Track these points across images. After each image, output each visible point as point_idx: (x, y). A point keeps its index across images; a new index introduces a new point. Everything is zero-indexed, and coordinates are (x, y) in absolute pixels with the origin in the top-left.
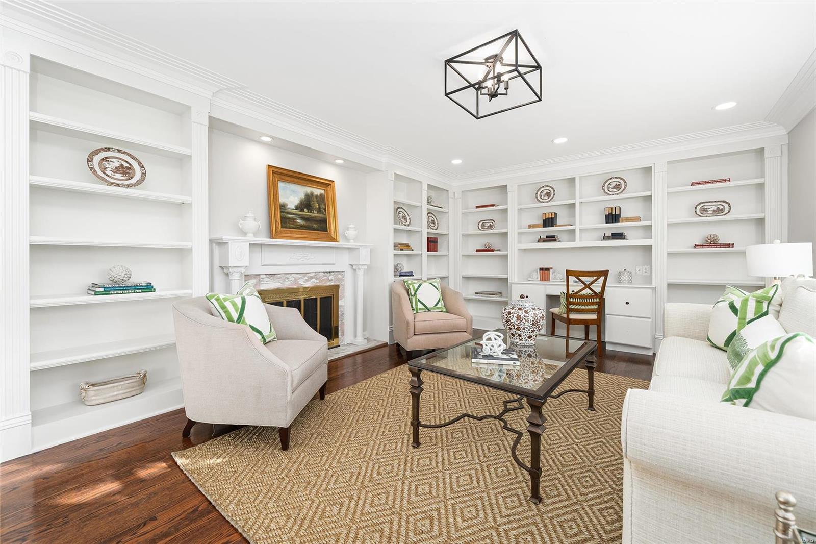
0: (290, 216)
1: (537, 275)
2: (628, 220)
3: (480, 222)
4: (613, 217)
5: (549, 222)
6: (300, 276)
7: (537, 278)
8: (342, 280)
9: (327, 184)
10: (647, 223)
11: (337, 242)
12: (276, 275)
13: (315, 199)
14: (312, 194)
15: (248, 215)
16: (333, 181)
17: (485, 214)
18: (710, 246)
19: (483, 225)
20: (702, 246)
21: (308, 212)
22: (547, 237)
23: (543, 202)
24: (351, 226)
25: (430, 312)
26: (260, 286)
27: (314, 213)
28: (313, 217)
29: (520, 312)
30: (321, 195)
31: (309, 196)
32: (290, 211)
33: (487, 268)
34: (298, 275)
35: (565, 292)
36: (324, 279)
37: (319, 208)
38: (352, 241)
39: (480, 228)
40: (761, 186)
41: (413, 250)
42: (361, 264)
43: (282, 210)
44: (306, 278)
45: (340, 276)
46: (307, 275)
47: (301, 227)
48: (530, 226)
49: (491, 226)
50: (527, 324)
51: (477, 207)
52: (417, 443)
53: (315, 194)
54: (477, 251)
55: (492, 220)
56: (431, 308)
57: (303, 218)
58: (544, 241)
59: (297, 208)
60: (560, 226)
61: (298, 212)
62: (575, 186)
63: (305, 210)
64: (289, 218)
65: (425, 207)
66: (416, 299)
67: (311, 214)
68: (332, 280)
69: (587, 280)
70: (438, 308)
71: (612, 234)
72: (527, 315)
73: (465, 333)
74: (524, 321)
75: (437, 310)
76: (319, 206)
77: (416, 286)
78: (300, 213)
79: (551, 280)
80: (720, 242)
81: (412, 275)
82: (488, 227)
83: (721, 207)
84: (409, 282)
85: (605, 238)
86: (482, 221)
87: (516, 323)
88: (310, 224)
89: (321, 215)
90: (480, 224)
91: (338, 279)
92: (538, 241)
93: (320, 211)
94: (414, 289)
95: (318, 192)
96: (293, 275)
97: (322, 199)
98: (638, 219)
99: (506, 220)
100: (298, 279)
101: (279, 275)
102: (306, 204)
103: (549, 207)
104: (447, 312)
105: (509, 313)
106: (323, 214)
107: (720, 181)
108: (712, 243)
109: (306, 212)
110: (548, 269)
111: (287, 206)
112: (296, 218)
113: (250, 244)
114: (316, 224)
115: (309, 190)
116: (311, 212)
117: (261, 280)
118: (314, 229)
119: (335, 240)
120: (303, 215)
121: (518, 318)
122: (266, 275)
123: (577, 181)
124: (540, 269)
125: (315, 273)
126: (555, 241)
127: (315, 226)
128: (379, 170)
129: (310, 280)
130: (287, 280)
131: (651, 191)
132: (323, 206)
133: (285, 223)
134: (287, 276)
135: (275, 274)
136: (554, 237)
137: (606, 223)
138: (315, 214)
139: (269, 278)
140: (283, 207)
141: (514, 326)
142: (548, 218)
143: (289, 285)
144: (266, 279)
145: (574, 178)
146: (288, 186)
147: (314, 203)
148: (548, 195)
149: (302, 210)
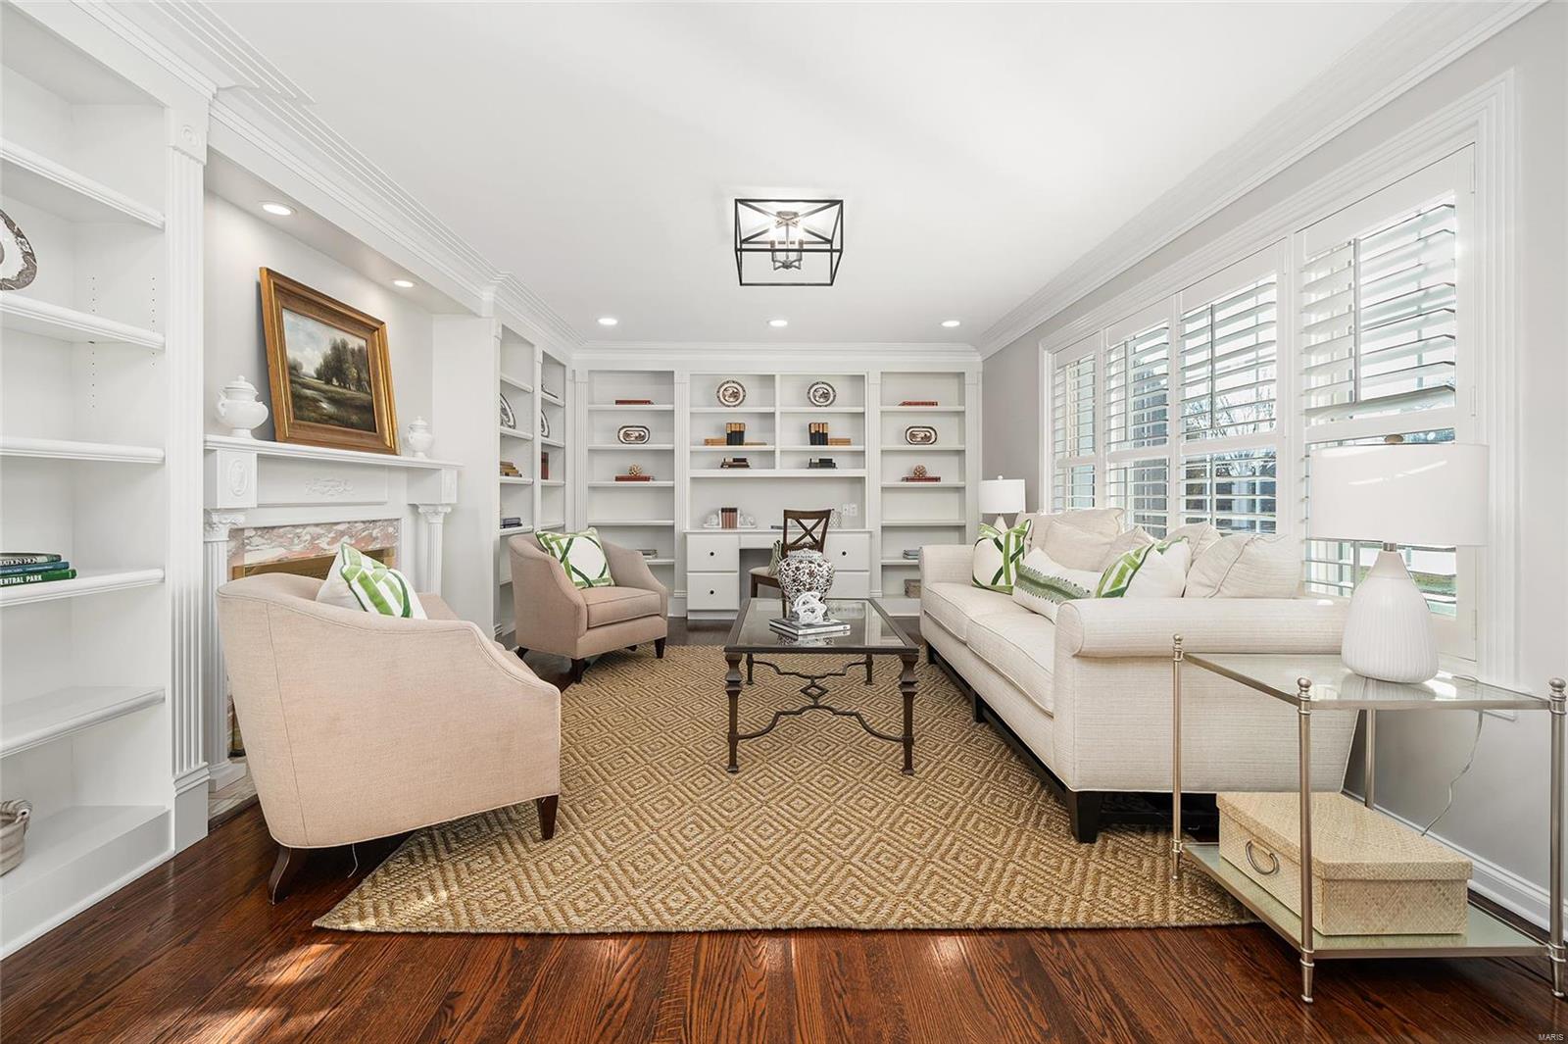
0: (309, 392)
1: (717, 520)
2: (838, 442)
3: (620, 429)
4: (819, 437)
5: (735, 437)
6: (322, 532)
7: (718, 524)
8: (394, 537)
9: (370, 327)
10: (860, 448)
11: (396, 455)
12: (276, 530)
13: (350, 358)
14: (344, 345)
15: (235, 384)
16: (383, 323)
17: (632, 417)
18: (920, 480)
19: (627, 435)
20: (913, 480)
21: (340, 386)
22: (735, 460)
23: (729, 406)
24: (420, 422)
25: (592, 589)
26: (243, 555)
27: (350, 389)
28: (348, 399)
29: (813, 565)
30: (360, 350)
31: (339, 350)
32: (308, 380)
33: (635, 509)
34: (318, 530)
35: (782, 542)
36: (365, 537)
37: (359, 380)
38: (421, 454)
39: (622, 439)
40: (961, 414)
41: (521, 476)
42: (443, 502)
43: (294, 378)
44: (332, 535)
45: (391, 530)
46: (335, 527)
47: (330, 419)
48: (707, 442)
49: (641, 438)
50: (821, 580)
51: (618, 402)
52: (733, 766)
53: (350, 347)
54: (618, 479)
55: (645, 428)
56: (594, 581)
57: (332, 400)
58: (731, 466)
59: (320, 375)
60: (746, 444)
61: (320, 384)
62: (774, 387)
63: (335, 382)
64: (307, 398)
65: (539, 394)
66: (567, 565)
67: (344, 391)
68: (377, 538)
69: (809, 523)
70: (604, 581)
71: (820, 460)
72: (821, 569)
73: (658, 617)
74: (818, 577)
75: (603, 584)
76: (358, 373)
77: (564, 543)
78: (326, 387)
79: (738, 525)
80: (928, 475)
81: (519, 525)
82: (636, 438)
83: (928, 434)
84: (549, 536)
85: (812, 465)
86: (624, 427)
87: (808, 581)
88: (345, 414)
89: (362, 395)
90: (622, 432)
91: (388, 537)
92: (722, 467)
93: (361, 386)
94: (560, 548)
95: (355, 342)
96: (308, 529)
97: (361, 357)
98: (847, 442)
99: (672, 429)
100: (318, 538)
101: (281, 530)
102: (335, 366)
103: (734, 414)
104: (616, 585)
105: (797, 569)
106: (366, 393)
107: (923, 404)
108: (919, 475)
109: (335, 386)
110: (734, 510)
111: (301, 369)
112: (318, 397)
113: (259, 456)
114: (356, 414)
115: (339, 336)
116: (345, 387)
117: (246, 541)
118: (352, 426)
119: (392, 451)
120: (331, 392)
121: (811, 574)
122: (256, 529)
123: (777, 378)
124: (723, 510)
125: (349, 523)
126: (747, 466)
127: (354, 418)
128: (475, 315)
129: (339, 541)
130: (296, 541)
131: (864, 406)
132: (364, 375)
133: (300, 408)
134: (298, 531)
135: (274, 528)
136: (744, 460)
137: (812, 444)
138: (351, 392)
139: (263, 537)
140: (294, 369)
141: (804, 585)
142: (736, 432)
143: (301, 553)
144: (257, 540)
145: (773, 377)
146: (301, 323)
147: (349, 368)
148: (735, 395)
149: (329, 382)
